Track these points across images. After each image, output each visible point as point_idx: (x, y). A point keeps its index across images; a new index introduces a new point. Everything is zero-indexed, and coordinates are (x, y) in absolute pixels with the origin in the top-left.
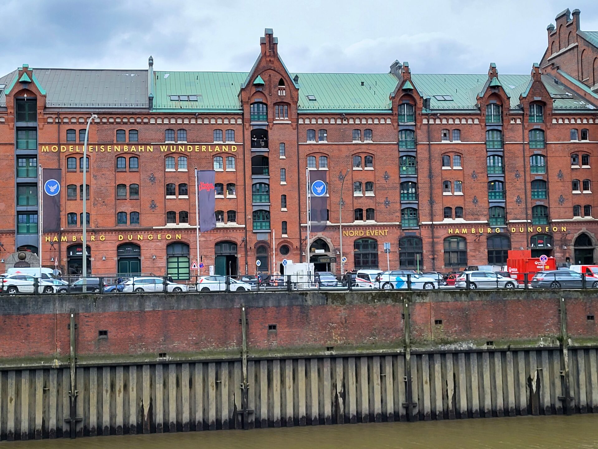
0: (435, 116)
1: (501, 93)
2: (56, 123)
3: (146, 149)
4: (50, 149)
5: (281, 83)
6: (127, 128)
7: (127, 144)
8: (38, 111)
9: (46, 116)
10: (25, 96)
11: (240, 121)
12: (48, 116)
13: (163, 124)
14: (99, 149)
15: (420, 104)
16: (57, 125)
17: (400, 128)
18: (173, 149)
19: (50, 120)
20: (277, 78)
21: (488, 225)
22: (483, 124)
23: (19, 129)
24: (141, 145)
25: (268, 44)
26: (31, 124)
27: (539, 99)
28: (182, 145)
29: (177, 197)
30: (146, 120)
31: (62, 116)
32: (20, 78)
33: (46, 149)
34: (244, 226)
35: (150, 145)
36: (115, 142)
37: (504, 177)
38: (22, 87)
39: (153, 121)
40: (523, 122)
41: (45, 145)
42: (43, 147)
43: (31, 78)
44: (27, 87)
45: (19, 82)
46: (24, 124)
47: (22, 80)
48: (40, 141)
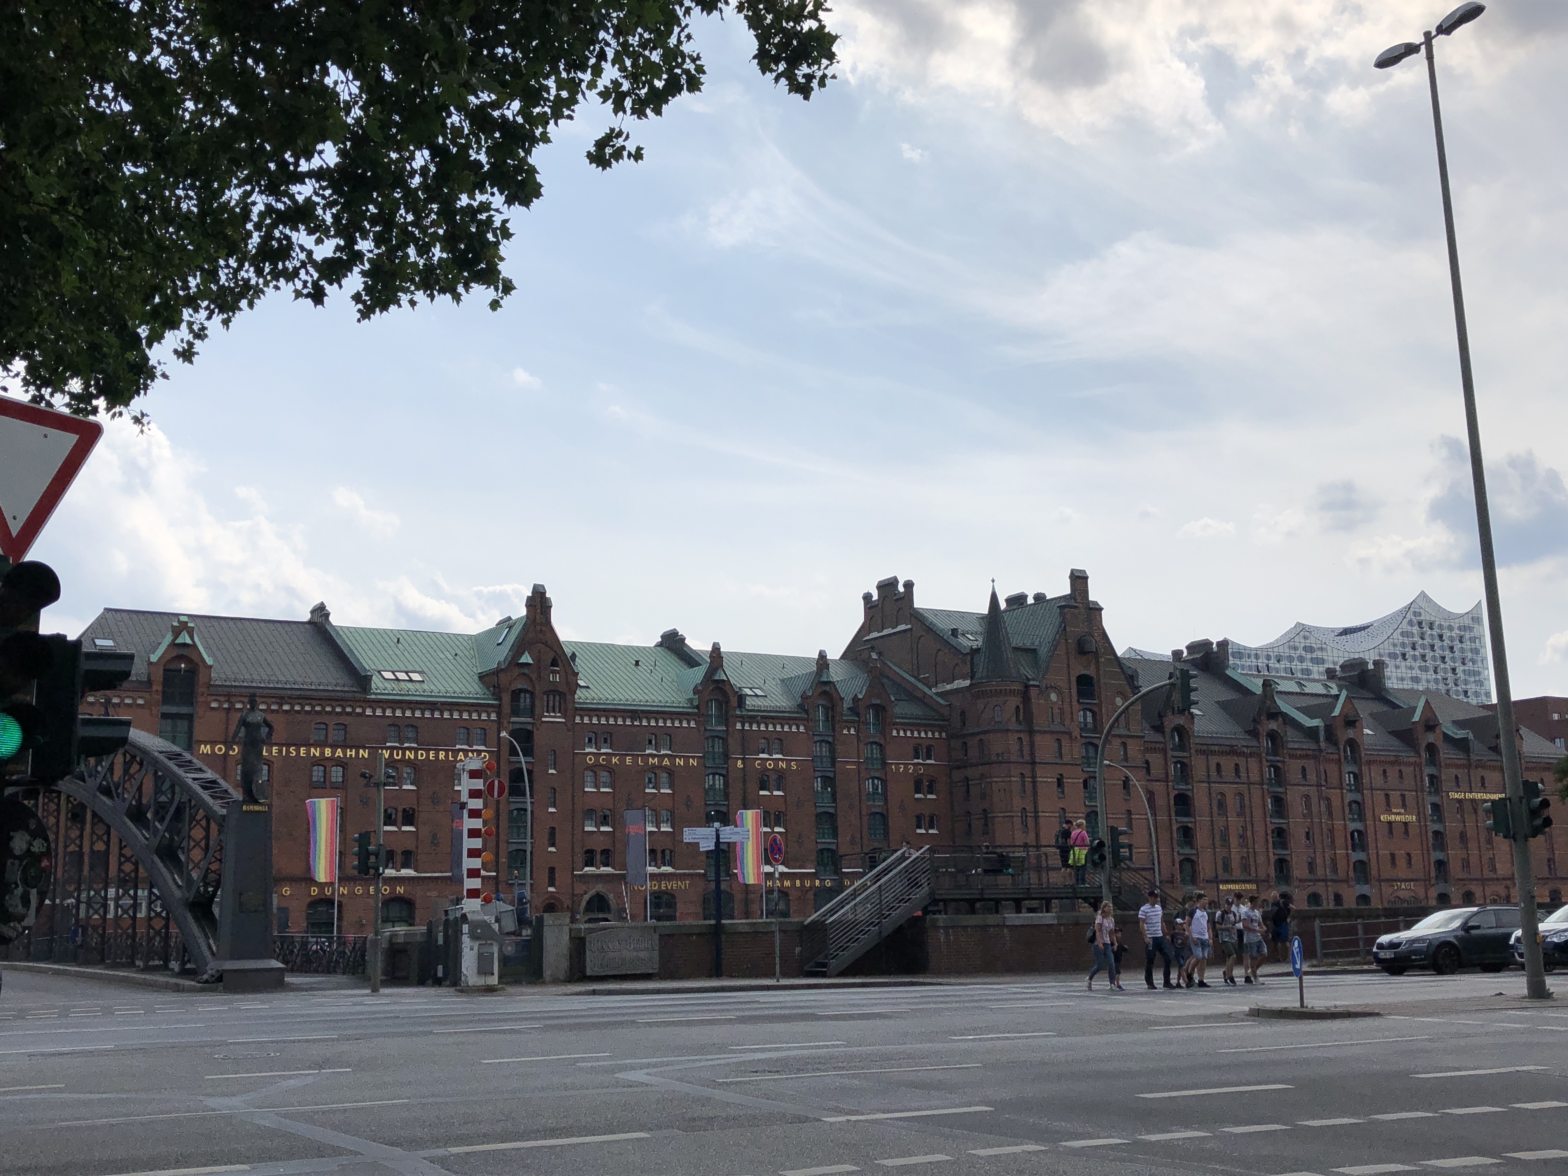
0: (752, 719)
1: (833, 691)
2: (224, 709)
3: (357, 753)
4: (213, 749)
5: (554, 663)
6: (331, 721)
7: (331, 746)
8: (201, 690)
9: (209, 698)
10: (183, 666)
11: (493, 717)
12: (213, 698)
13: (384, 716)
14: (288, 752)
15: (734, 701)
16: (224, 713)
17: (708, 734)
18: (398, 755)
19: (214, 705)
20: (548, 657)
21: (814, 876)
22: (811, 733)
23: (165, 716)
24: (351, 748)
25: (539, 607)
26: (184, 710)
27: (878, 702)
28: (410, 749)
29: (400, 829)
30: (359, 710)
31: (233, 699)
32: (176, 638)
33: (205, 749)
34: (494, 874)
35: (364, 748)
36: (311, 742)
37: (836, 808)
38: (177, 652)
39: (369, 712)
40: (858, 731)
41: (206, 743)
42: (203, 746)
43: (192, 638)
44: (184, 652)
45: (173, 645)
46: (173, 710)
47: (179, 641)
48: (197, 736)
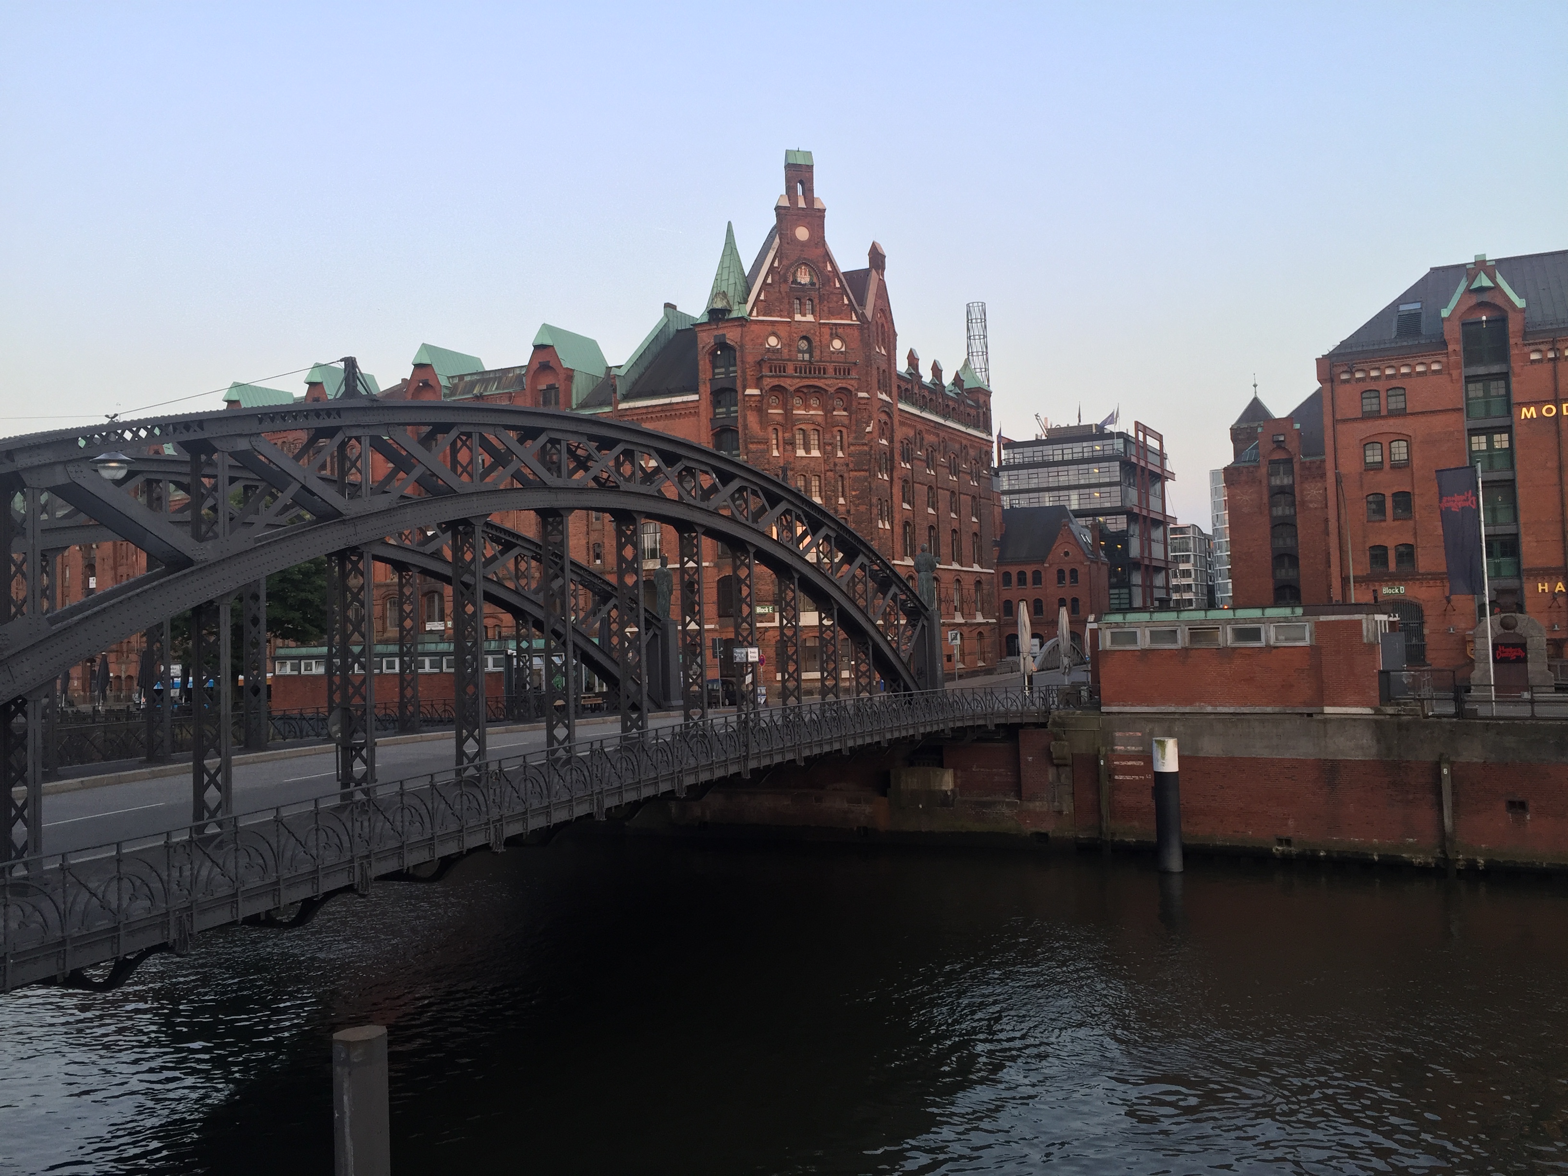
2: (1550, 359)
4: (1539, 412)
8: (1512, 341)
9: (1526, 349)
10: (1485, 315)
12: (1532, 348)
16: (1551, 365)
19: (1534, 356)
23: (1470, 380)
26: (1495, 369)
31: (1559, 346)
32: (1471, 282)
33: (1530, 412)
38: (1474, 300)
41: (1528, 405)
42: (1524, 410)
43: (1493, 279)
44: (1486, 297)
45: (1469, 291)
46: (1481, 370)
47: (1475, 285)
48: (1516, 398)
